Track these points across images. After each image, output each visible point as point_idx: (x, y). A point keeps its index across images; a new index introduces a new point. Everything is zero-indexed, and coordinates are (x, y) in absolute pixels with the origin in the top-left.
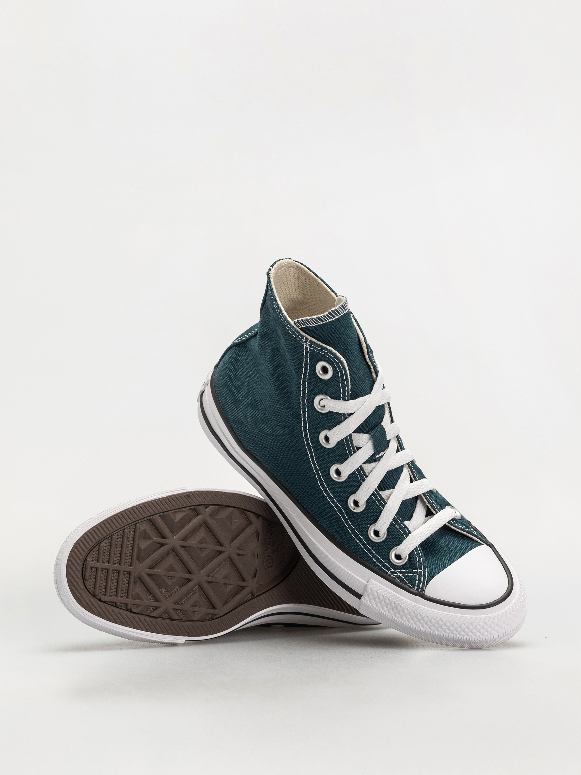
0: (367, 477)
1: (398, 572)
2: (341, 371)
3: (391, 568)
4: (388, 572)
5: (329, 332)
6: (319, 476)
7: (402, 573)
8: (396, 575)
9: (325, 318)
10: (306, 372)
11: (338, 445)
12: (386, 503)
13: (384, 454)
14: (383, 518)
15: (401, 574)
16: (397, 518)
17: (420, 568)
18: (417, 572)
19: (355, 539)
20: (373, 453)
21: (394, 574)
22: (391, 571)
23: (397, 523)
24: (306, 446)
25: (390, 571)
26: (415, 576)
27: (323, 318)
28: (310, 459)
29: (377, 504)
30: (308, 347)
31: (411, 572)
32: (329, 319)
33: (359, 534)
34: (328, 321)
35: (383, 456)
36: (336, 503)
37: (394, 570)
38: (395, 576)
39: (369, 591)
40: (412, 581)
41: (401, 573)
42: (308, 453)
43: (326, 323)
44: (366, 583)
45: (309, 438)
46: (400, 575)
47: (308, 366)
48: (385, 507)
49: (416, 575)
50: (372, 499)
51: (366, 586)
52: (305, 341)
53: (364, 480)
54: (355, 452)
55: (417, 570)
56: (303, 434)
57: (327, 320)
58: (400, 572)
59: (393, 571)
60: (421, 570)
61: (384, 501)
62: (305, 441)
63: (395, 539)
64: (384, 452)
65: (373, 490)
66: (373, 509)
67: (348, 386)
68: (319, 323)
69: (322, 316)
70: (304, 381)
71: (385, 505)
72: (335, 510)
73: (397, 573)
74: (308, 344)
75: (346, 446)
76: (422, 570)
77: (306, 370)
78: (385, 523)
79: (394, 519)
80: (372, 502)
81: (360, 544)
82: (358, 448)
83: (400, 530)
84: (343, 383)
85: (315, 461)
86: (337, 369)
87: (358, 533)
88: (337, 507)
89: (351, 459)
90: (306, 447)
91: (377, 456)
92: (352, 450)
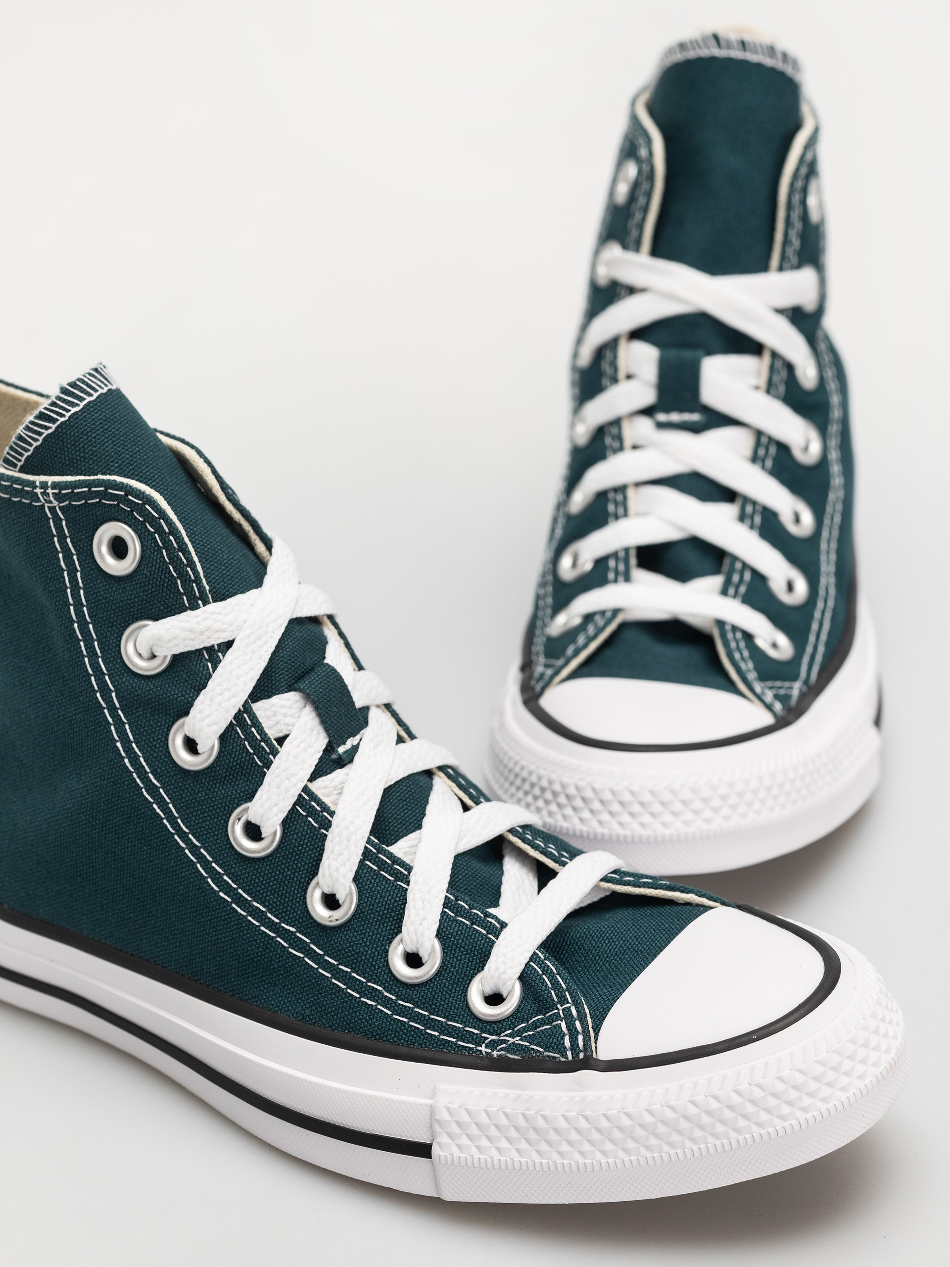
0: (332, 814)
1: (506, 1035)
2: (159, 529)
3: (484, 1035)
4: (479, 1048)
5: (82, 445)
6: (206, 865)
7: (519, 1033)
8: (504, 1045)
9: (57, 409)
10: (73, 579)
11: (225, 747)
12: (409, 869)
13: (361, 740)
14: (415, 907)
15: (518, 1038)
16: (457, 900)
17: (563, 1000)
18: (559, 1013)
19: (362, 999)
20: (327, 740)
21: (498, 1048)
22: (487, 1041)
23: (458, 911)
24: (145, 793)
25: (484, 1045)
26: (557, 1025)
27: (52, 411)
28: (169, 826)
29: (388, 879)
30: (55, 507)
31: (543, 1023)
32: (70, 408)
33: (369, 981)
34: (68, 415)
35: (358, 747)
36: (278, 926)
37: (494, 1037)
38: (501, 1049)
39: (444, 1116)
40: (553, 1040)
41: (517, 1036)
42: (158, 811)
43: (66, 421)
44: (430, 1102)
45: (144, 764)
46: (513, 1043)
47: (74, 561)
48: (412, 878)
49: (559, 1022)
50: (369, 870)
51: (432, 1110)
52: (41, 493)
53: (327, 825)
54: (275, 753)
55: (556, 1011)
56: (126, 761)
57: (64, 412)
58: (511, 1035)
59: (493, 1040)
60: (568, 1005)
61: (403, 864)
62: (138, 780)
63: (467, 954)
64: (358, 737)
65: (362, 844)
66: (381, 896)
67: (191, 564)
68: (47, 428)
69: (48, 407)
70: (78, 605)
71: (409, 873)
72: (282, 945)
73: (505, 1042)
74: (51, 495)
75: (246, 743)
76: (568, 1003)
77: (72, 572)
78: (424, 919)
79: (447, 904)
80: (370, 877)
81: (379, 1007)
82: (281, 740)
83: (475, 927)
84: (175, 560)
85: (182, 825)
86: (146, 527)
87: (364, 980)
88: (285, 934)
89: (271, 777)
90: (147, 796)
91: (341, 750)
92: (268, 750)
